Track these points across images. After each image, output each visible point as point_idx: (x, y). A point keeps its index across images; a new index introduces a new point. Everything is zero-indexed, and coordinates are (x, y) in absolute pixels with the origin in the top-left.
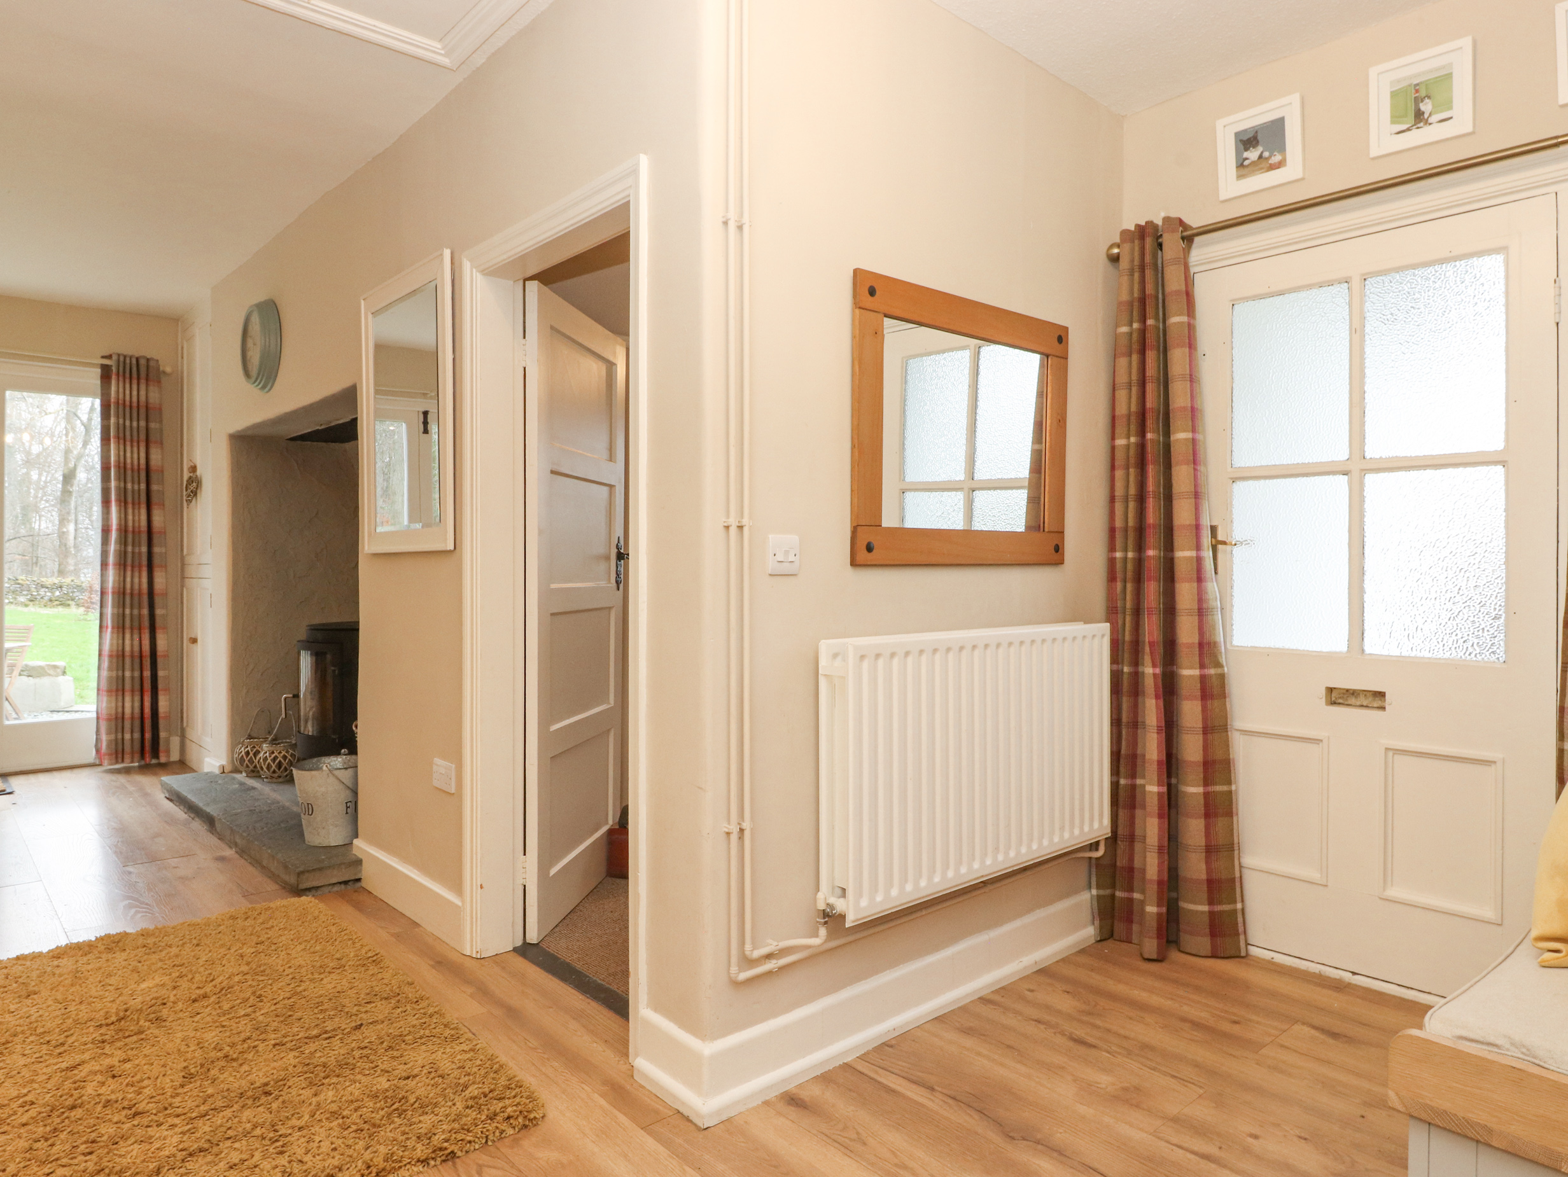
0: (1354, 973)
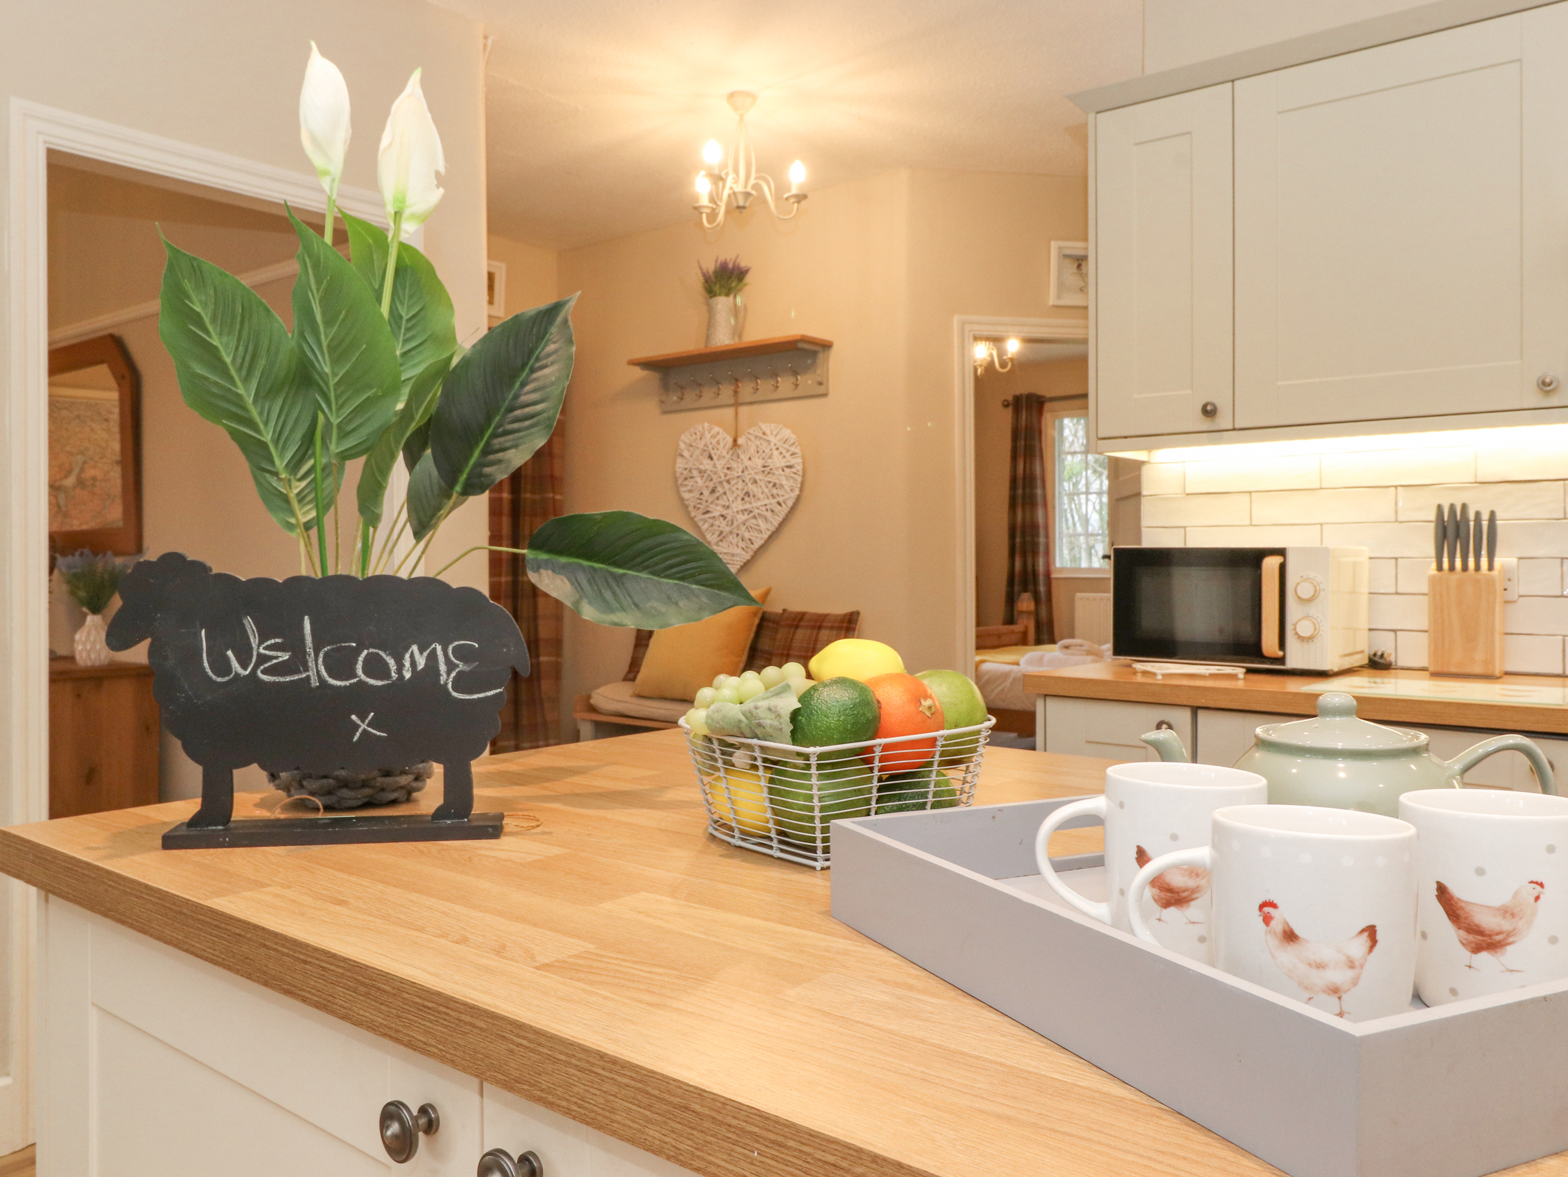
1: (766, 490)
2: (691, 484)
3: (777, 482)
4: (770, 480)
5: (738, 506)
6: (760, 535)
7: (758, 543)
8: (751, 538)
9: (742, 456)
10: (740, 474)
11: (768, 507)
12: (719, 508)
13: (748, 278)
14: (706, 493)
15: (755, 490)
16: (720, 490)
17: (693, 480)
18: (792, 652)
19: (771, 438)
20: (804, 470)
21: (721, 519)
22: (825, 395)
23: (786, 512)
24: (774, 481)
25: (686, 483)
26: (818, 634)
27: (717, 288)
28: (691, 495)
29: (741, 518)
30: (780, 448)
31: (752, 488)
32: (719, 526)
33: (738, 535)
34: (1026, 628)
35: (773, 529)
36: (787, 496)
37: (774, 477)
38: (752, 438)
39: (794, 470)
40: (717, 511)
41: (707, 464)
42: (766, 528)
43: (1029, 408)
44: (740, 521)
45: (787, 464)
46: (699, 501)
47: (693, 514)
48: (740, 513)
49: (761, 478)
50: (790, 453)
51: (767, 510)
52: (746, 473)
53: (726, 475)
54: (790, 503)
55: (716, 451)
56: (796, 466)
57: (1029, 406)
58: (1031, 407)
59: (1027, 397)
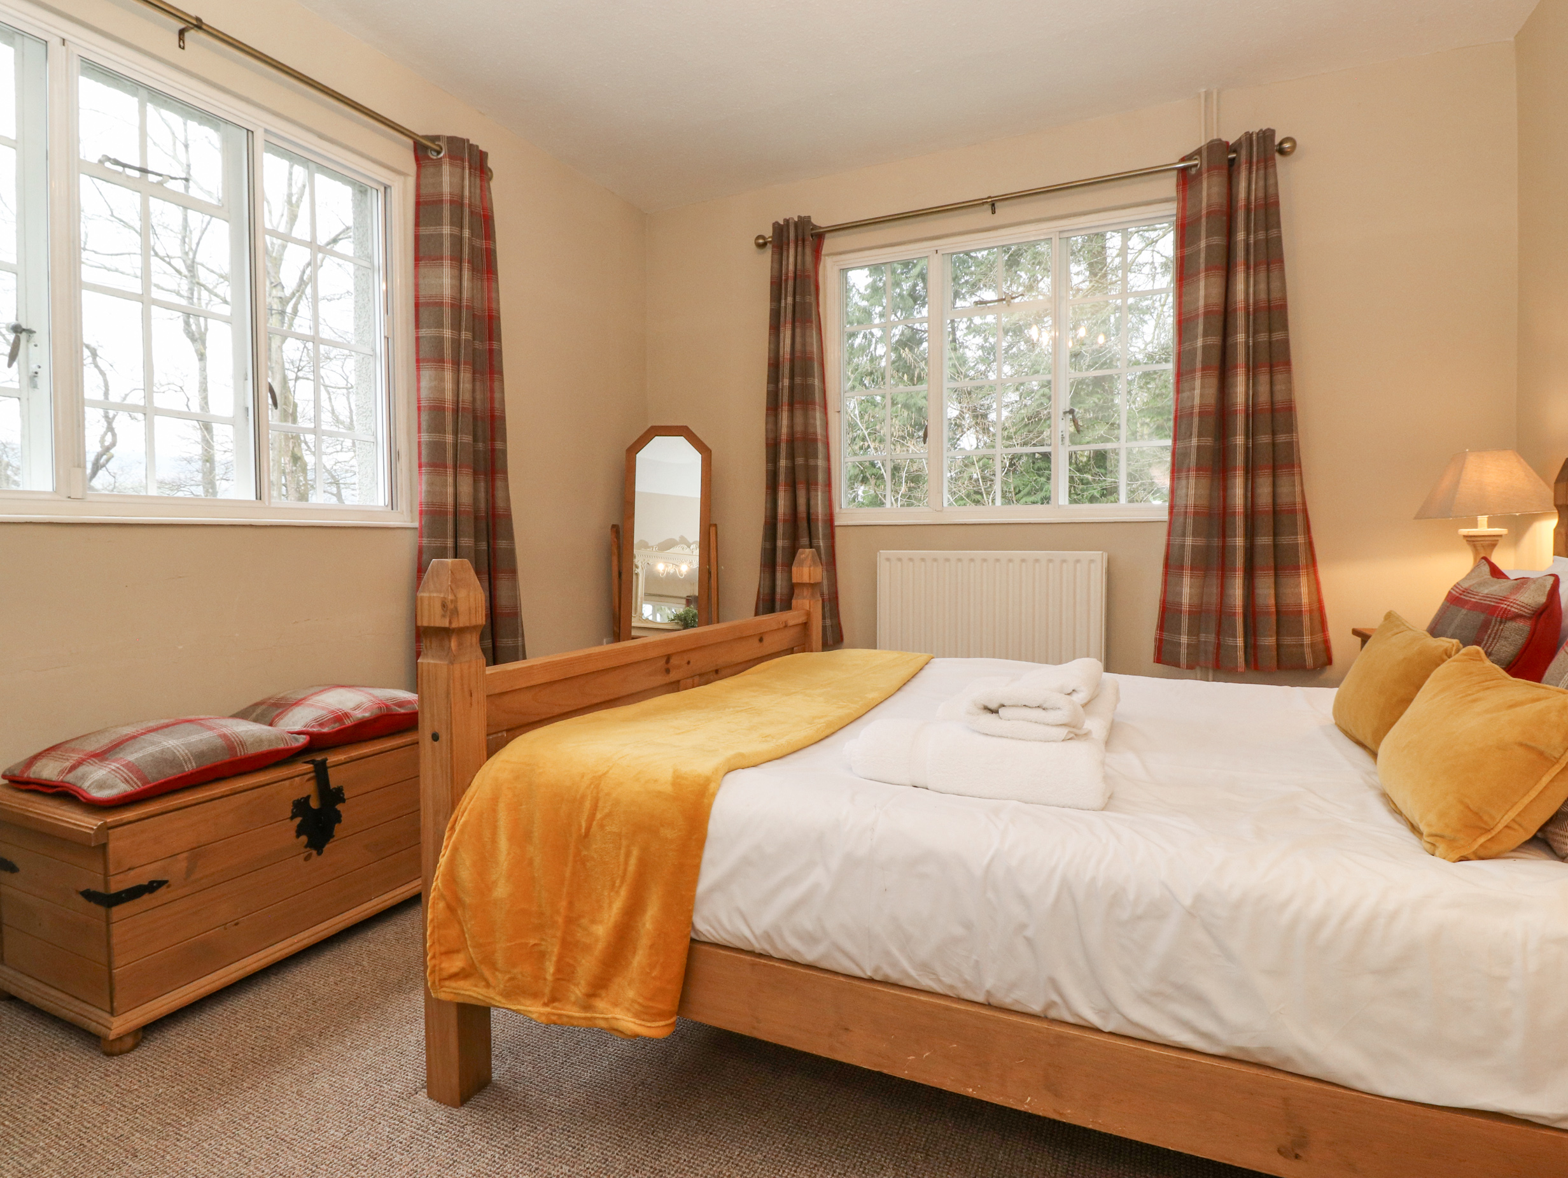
34: (808, 616)
57: (800, 238)
58: (804, 240)
59: (796, 224)
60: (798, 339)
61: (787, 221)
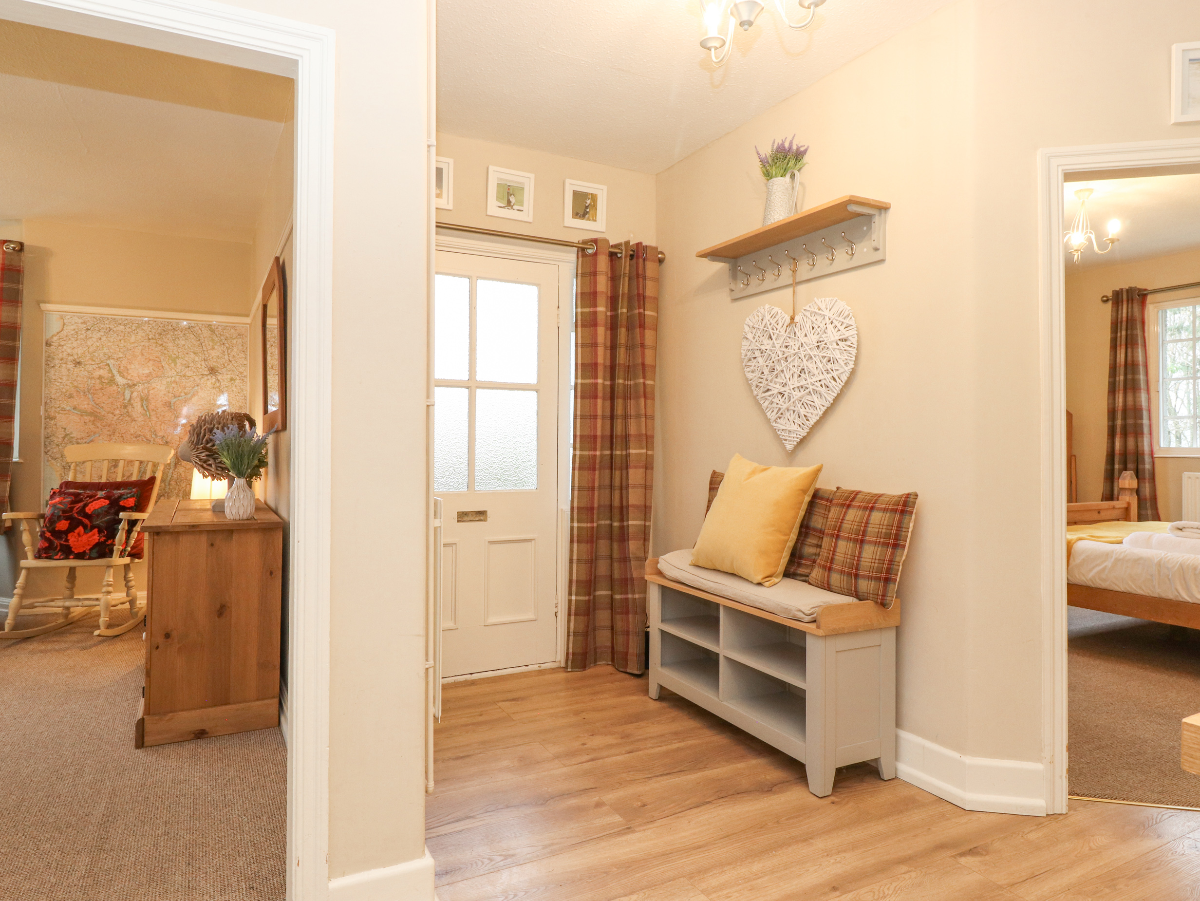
0: (471, 674)
1: (821, 366)
2: (753, 364)
3: (831, 356)
4: (825, 354)
5: (795, 382)
6: (816, 412)
7: (813, 419)
8: (806, 414)
9: (798, 334)
10: (797, 350)
11: (822, 383)
12: (778, 386)
13: (806, 158)
14: (766, 372)
15: (810, 366)
16: (778, 368)
17: (755, 360)
18: (841, 534)
19: (826, 313)
20: (858, 342)
21: (780, 396)
22: (882, 261)
23: (840, 387)
24: (828, 355)
25: (749, 364)
26: (869, 515)
27: (773, 171)
28: (754, 375)
29: (797, 394)
30: (834, 321)
31: (806, 364)
32: (777, 404)
33: (794, 411)
34: (1129, 504)
35: (827, 404)
36: (841, 370)
37: (829, 352)
38: (808, 314)
39: (848, 343)
40: (776, 388)
41: (767, 344)
42: (821, 404)
43: (1130, 300)
44: (796, 397)
45: (841, 337)
46: (760, 380)
47: (755, 393)
48: (796, 389)
49: (816, 353)
50: (844, 326)
51: (821, 385)
52: (802, 349)
53: (784, 353)
54: (844, 378)
55: (775, 331)
56: (850, 338)
57: (1130, 298)
58: (1132, 300)
59: (1127, 291)
60: (1129, 354)
61: (1122, 290)
